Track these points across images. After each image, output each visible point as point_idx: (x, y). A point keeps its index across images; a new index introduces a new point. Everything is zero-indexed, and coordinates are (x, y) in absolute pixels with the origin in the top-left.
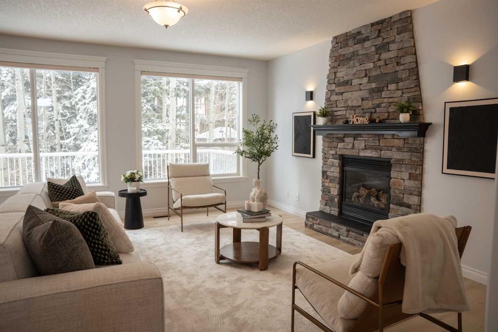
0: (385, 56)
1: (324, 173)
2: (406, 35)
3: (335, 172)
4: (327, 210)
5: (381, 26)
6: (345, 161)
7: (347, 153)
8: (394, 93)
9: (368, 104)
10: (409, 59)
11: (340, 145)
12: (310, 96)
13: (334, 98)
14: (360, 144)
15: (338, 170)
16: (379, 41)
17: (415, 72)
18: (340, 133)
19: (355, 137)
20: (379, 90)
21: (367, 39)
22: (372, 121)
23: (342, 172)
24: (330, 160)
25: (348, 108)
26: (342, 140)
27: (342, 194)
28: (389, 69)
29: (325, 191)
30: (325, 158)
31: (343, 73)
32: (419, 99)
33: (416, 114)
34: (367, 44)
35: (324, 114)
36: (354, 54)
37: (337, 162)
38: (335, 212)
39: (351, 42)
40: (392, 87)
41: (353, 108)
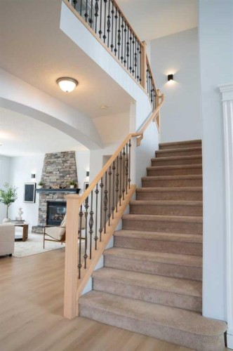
0: (65, 164)
1: (40, 209)
2: (73, 159)
3: (45, 208)
4: (41, 224)
5: (65, 154)
6: (49, 203)
7: (51, 200)
8: (69, 178)
9: (59, 181)
10: (74, 167)
11: (48, 197)
12: (34, 176)
13: (45, 178)
14: (56, 196)
15: (46, 207)
16: (64, 159)
17: (75, 171)
18: (47, 192)
19: (54, 194)
20: (63, 177)
21: (59, 157)
22: (61, 188)
23: (48, 208)
24: (43, 204)
25: (51, 182)
26: (48, 195)
27: (48, 217)
28: (67, 169)
29: (40, 216)
30: (40, 202)
31: (49, 169)
32: (77, 181)
33: (76, 186)
34: (60, 159)
35: (41, 184)
36: (54, 162)
37: (46, 204)
38: (45, 224)
39: (53, 157)
40: (68, 176)
41: (53, 182)
